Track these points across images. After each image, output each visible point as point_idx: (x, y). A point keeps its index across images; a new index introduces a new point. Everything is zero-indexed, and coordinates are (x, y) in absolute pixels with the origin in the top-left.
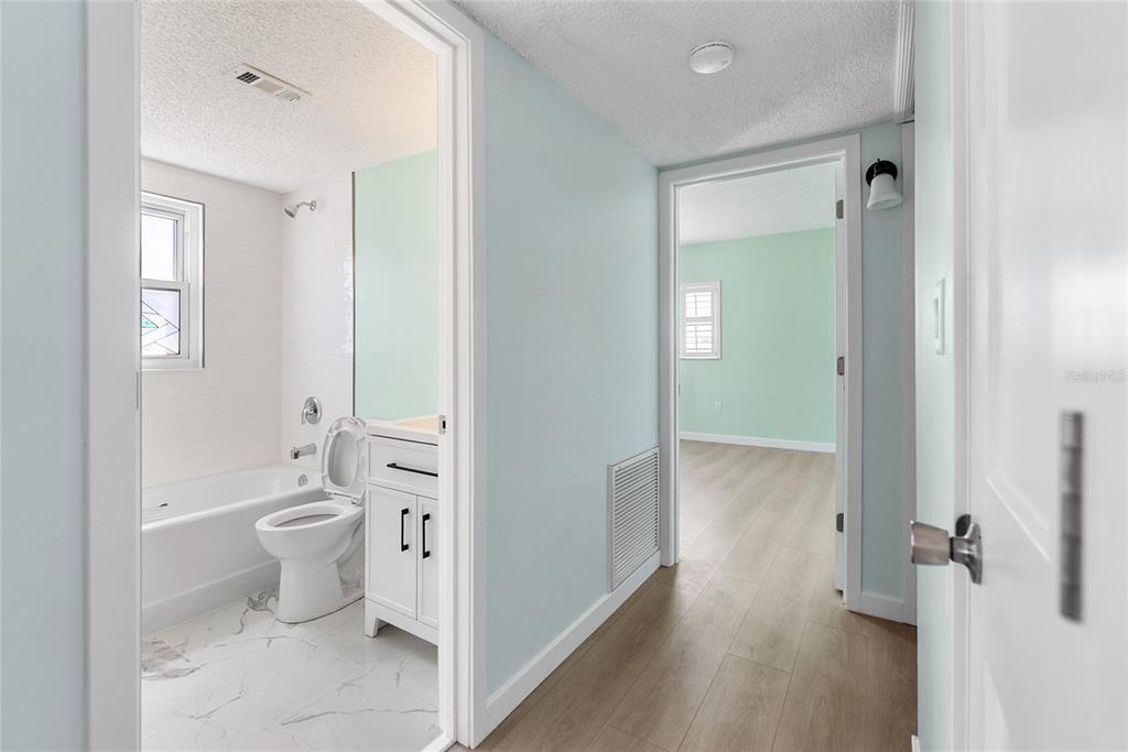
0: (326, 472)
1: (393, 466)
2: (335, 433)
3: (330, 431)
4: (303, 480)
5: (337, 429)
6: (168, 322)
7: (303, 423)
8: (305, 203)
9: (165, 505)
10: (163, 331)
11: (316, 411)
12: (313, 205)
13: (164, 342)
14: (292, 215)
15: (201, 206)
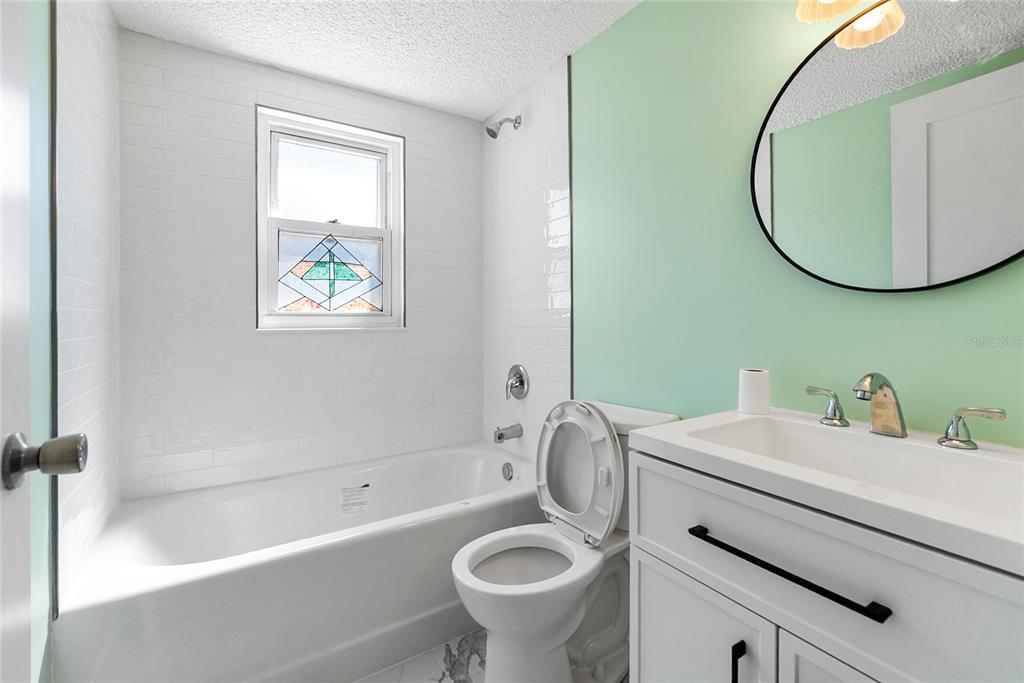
0: (544, 481)
1: (700, 532)
2: (556, 424)
3: (548, 419)
4: (508, 472)
5: (559, 417)
6: (371, 275)
7: (508, 397)
8: (508, 120)
9: (367, 486)
10: (366, 284)
11: (522, 383)
12: (517, 122)
13: (367, 297)
14: (493, 135)
15: (402, 140)
